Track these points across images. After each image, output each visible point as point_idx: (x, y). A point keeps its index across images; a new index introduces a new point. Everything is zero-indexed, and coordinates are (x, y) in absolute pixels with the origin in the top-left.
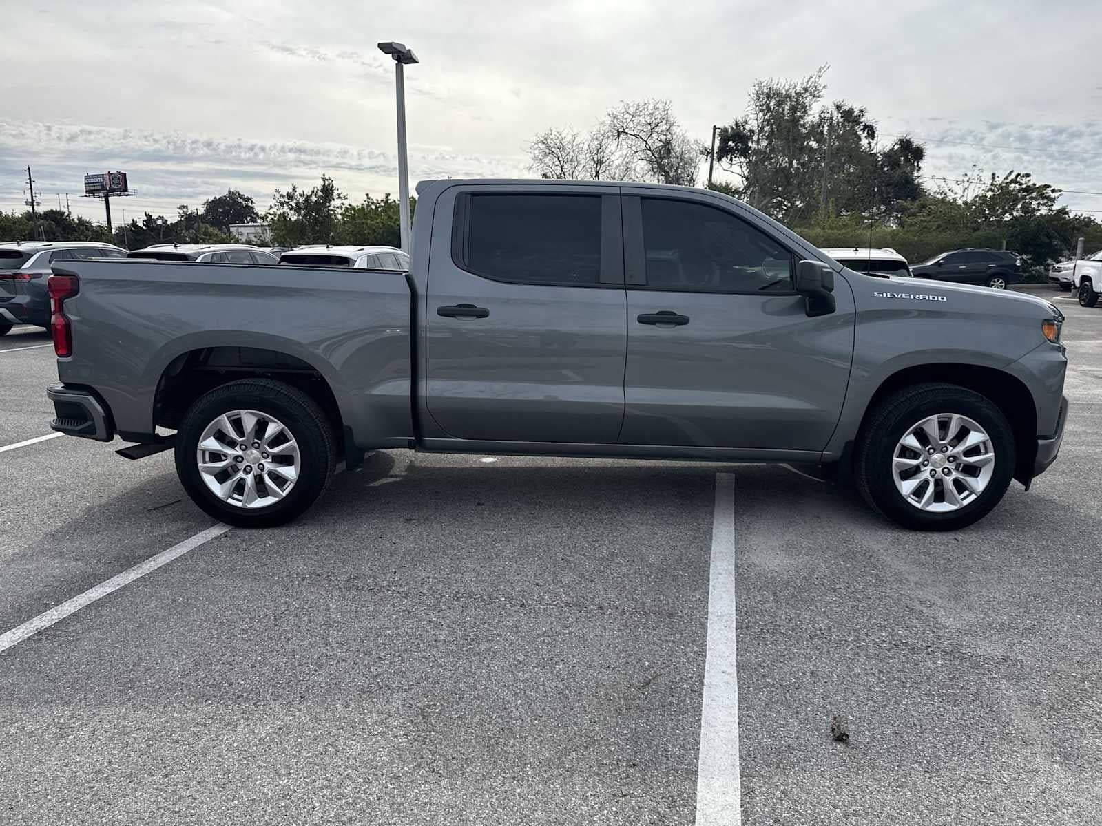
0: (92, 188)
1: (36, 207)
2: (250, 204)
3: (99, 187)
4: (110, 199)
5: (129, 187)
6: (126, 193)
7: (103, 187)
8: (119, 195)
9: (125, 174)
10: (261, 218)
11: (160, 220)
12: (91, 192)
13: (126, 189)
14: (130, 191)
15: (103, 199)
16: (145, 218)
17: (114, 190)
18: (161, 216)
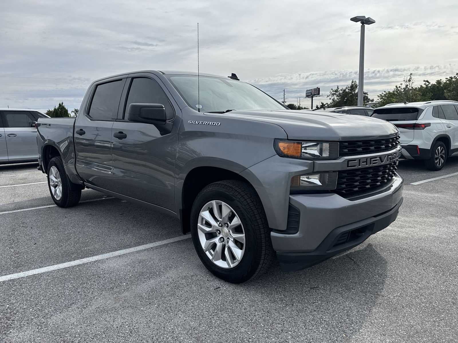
0: (308, 95)
1: (285, 103)
2: (366, 95)
3: (310, 94)
4: (313, 98)
5: (320, 93)
6: (319, 95)
7: (312, 94)
8: (316, 96)
9: (319, 88)
10: (371, 101)
11: (327, 105)
12: (307, 96)
13: (319, 94)
14: (321, 94)
15: (311, 98)
16: (321, 104)
17: (315, 95)
18: (327, 103)
